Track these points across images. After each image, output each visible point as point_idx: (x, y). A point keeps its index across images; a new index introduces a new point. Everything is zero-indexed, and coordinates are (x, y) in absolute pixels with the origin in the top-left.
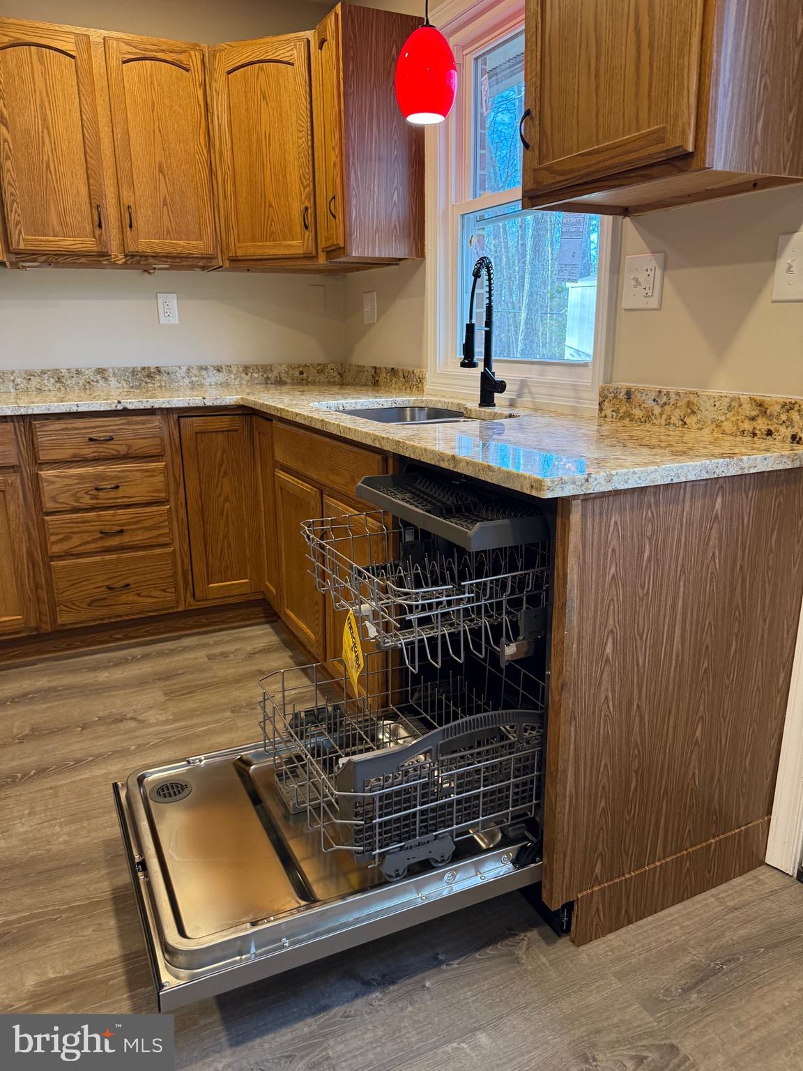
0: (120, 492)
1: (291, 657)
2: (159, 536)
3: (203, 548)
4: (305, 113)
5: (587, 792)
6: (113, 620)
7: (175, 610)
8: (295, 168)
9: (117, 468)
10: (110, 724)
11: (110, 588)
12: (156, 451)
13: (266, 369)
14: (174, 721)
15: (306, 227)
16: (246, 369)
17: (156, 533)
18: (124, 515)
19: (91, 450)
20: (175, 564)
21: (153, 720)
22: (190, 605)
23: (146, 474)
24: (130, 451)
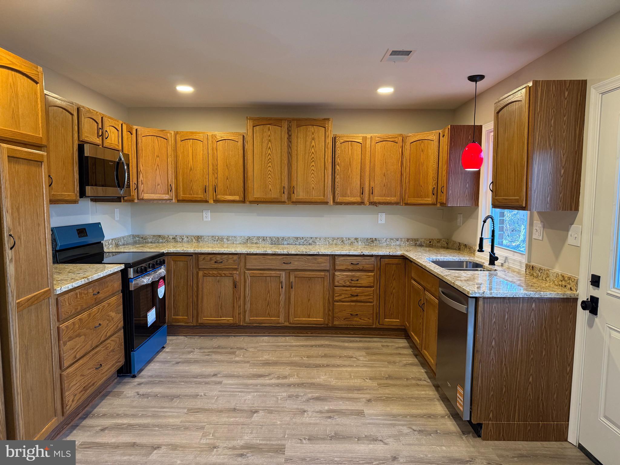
0: (358, 282)
1: (412, 351)
2: (369, 298)
3: (384, 305)
4: (436, 157)
5: (486, 387)
6: (351, 326)
7: (372, 327)
8: (431, 174)
9: (358, 274)
10: (348, 358)
11: (351, 315)
12: (372, 269)
13: (416, 240)
14: (368, 361)
15: (433, 194)
16: (408, 240)
17: (368, 297)
18: (359, 290)
19: (351, 267)
20: (373, 309)
21: (361, 359)
22: (377, 326)
23: (367, 277)
24: (364, 268)
